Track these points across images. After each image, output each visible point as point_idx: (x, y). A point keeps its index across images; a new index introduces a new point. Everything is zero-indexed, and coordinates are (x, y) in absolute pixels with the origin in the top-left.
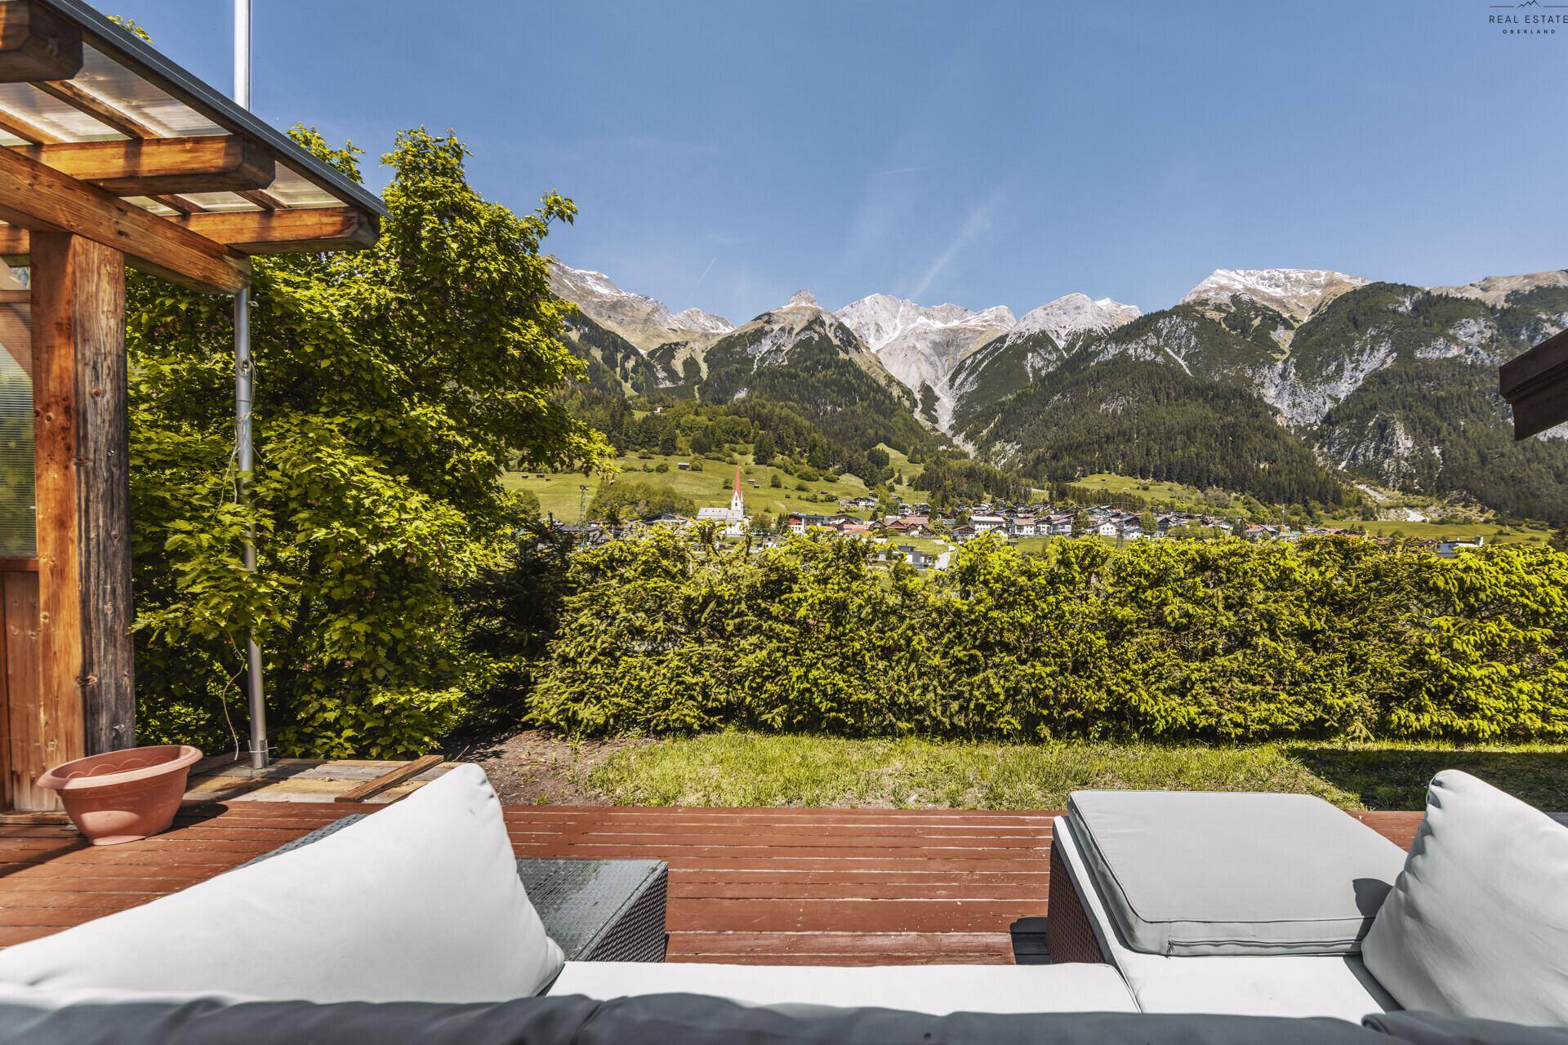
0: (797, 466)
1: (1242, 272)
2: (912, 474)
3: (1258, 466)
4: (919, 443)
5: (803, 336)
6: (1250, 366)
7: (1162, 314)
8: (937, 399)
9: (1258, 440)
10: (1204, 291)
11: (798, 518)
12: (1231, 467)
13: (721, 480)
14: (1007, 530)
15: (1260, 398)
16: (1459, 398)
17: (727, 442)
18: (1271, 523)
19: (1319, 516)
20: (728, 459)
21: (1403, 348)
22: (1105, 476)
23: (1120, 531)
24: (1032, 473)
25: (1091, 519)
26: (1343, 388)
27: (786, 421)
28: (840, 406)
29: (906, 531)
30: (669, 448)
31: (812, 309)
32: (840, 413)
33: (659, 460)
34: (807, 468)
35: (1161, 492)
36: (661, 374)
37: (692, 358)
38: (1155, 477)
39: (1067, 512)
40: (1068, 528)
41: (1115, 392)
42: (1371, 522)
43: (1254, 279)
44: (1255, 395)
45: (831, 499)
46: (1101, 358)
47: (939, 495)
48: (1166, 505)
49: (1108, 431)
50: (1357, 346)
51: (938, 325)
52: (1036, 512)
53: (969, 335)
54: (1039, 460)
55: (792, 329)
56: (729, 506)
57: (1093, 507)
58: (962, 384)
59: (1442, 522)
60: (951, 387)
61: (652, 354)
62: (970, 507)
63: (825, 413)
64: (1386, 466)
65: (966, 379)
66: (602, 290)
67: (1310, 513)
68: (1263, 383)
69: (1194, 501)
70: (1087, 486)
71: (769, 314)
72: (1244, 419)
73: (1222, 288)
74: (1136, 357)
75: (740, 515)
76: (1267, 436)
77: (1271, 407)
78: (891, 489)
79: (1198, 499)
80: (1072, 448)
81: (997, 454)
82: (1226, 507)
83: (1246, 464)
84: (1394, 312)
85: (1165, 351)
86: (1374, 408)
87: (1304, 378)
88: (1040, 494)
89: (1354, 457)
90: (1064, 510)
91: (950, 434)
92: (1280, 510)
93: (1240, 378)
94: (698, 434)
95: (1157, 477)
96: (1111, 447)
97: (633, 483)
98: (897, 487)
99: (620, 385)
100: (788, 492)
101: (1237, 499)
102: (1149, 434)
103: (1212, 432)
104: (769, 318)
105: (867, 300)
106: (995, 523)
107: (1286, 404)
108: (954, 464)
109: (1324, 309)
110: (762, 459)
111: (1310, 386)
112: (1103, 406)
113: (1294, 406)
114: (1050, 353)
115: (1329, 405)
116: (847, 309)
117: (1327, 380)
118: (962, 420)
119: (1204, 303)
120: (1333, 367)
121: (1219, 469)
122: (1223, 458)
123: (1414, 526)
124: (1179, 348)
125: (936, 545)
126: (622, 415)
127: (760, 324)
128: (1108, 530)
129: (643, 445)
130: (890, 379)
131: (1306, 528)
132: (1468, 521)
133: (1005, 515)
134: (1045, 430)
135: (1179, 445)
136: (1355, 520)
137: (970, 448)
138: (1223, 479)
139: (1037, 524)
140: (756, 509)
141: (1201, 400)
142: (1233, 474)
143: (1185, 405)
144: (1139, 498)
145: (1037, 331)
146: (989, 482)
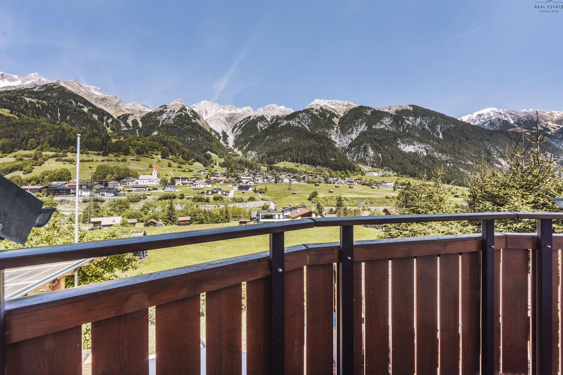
0: (178, 159)
1: (323, 100)
2: (220, 162)
3: (331, 159)
4: (221, 151)
5: (179, 114)
6: (327, 129)
7: (300, 112)
8: (228, 136)
9: (330, 151)
10: (312, 105)
11: (179, 178)
12: (323, 159)
13: (148, 164)
14: (253, 181)
15: (330, 139)
16: (385, 140)
17: (150, 150)
18: (336, 177)
19: (349, 175)
20: (150, 157)
21: (369, 126)
22: (285, 162)
23: (290, 180)
24: (261, 161)
25: (280, 177)
26: (353, 136)
27: (173, 143)
28: (193, 138)
29: (218, 182)
30: (127, 153)
31: (182, 104)
32: (193, 140)
33: (122, 157)
34: (181, 160)
35: (303, 168)
36: (123, 125)
37: (135, 119)
39: (273, 175)
40: (273, 180)
41: (286, 136)
42: (364, 176)
43: (327, 102)
45: (191, 171)
46: (282, 125)
47: (230, 169)
48: (304, 172)
49: (285, 148)
50: (357, 124)
51: (227, 112)
52: (263, 175)
53: (238, 115)
54: (263, 157)
55: (174, 111)
56: (151, 174)
57: (281, 173)
58: (236, 132)
59: (383, 176)
60: (233, 132)
61: (119, 117)
62: (240, 173)
63: (188, 140)
64: (367, 159)
65: (237, 130)
66: (98, 93)
67: (347, 174)
68: (331, 134)
69: (313, 170)
70: (279, 166)
71: (166, 105)
72: (326, 145)
73: (317, 105)
74: (293, 125)
75: (156, 178)
76: (333, 150)
77: (334, 141)
78: (213, 167)
79: (314, 170)
80: (273, 153)
81: (249, 155)
82: (323, 172)
83: (327, 159)
84: (366, 114)
85: (301, 123)
86: (362, 142)
87: (342, 133)
88: (264, 168)
89: (358, 157)
90: (272, 174)
91: (233, 148)
92: (338, 173)
93: (324, 132)
94: (138, 148)
95: (301, 163)
96: (286, 153)
97: (112, 166)
98: (215, 166)
99: (105, 128)
100: (175, 169)
101: (325, 169)
102: (298, 149)
103: (317, 149)
104: (165, 107)
105: (202, 102)
106: (249, 179)
107: (338, 140)
108: (235, 158)
109: (347, 113)
110: (164, 156)
111: (344, 135)
112: (283, 140)
113: (340, 141)
114: (265, 122)
115: (350, 141)
116: (194, 105)
117: (349, 133)
118: (237, 143)
119: (312, 109)
120: (350, 130)
121: (319, 160)
122: (320, 157)
123: (375, 177)
124: (306, 123)
125: (229, 187)
126: (107, 141)
127: (162, 109)
128: (286, 181)
129: (116, 151)
130: (211, 129)
131: (345, 178)
132: (389, 176)
133: (252, 176)
134: (265, 147)
135: (307, 153)
136: (360, 176)
137: (240, 153)
138: (321, 163)
139: (263, 179)
140: (162, 175)
141: (313, 139)
142: (324, 162)
143: (308, 140)
144: (296, 169)
145: (261, 115)
146: (247, 164)
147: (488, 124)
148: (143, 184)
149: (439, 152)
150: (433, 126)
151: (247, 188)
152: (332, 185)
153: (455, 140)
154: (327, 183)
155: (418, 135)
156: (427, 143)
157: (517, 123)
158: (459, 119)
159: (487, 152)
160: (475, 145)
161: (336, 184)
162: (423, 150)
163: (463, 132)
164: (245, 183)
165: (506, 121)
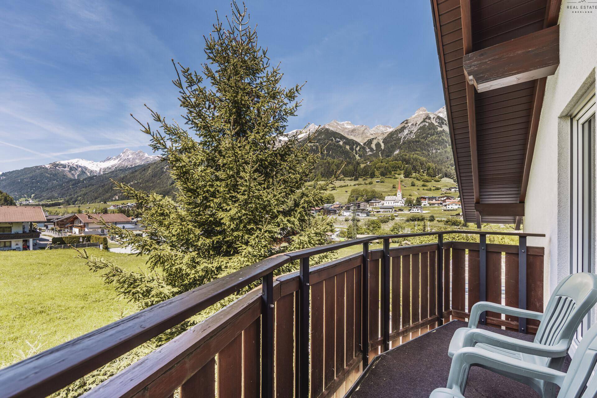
0: (422, 177)
5: (421, 125)
11: (425, 198)
13: (392, 185)
17: (393, 171)
20: (393, 177)
27: (416, 160)
28: (439, 150)
30: (373, 176)
31: (424, 114)
32: (440, 153)
33: (369, 180)
34: (426, 177)
36: (368, 150)
37: (378, 142)
45: (438, 189)
55: (417, 123)
56: (396, 195)
61: (364, 144)
63: (432, 153)
66: (349, 127)
71: (407, 120)
75: (400, 198)
94: (382, 170)
97: (362, 189)
99: (355, 156)
100: (418, 188)
104: (407, 122)
110: (407, 175)
126: (357, 167)
127: (403, 125)
129: (364, 175)
140: (406, 195)
148: (388, 205)
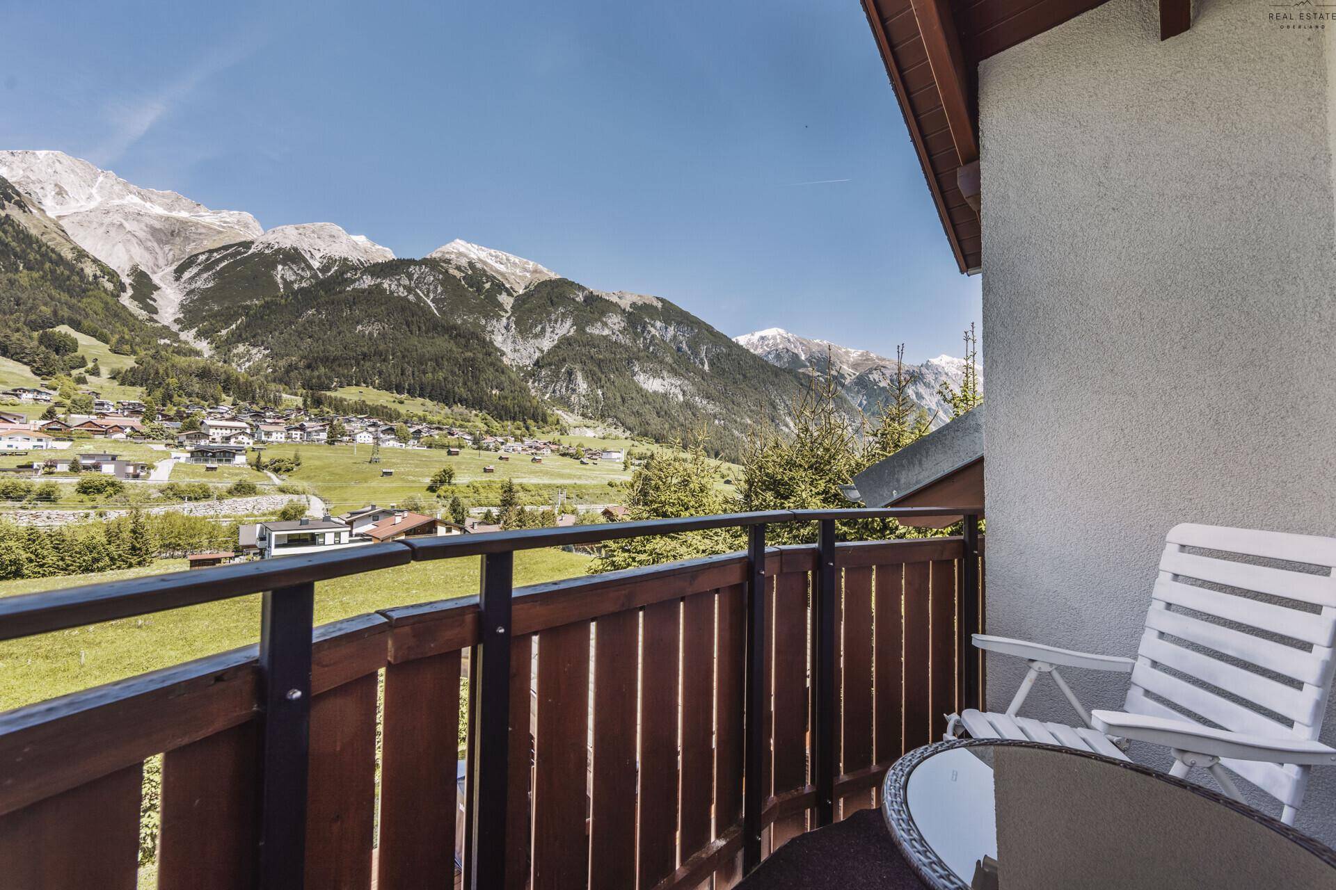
1: (476, 246)
2: (116, 366)
3: (491, 392)
6: (484, 317)
7: (412, 262)
8: (157, 288)
9: (490, 373)
10: (448, 253)
12: (471, 390)
14: (252, 435)
15: (491, 342)
16: (610, 361)
18: (501, 435)
19: (534, 431)
21: (580, 325)
22: (363, 388)
23: (376, 438)
24: (284, 379)
25: (347, 427)
26: (545, 344)
29: (106, 433)
35: (415, 406)
38: (408, 393)
39: (323, 420)
40: (324, 436)
41: (371, 317)
42: (565, 436)
43: (485, 254)
44: (488, 339)
46: (357, 286)
47: (158, 393)
48: (419, 418)
49: (365, 349)
50: (553, 317)
51: (159, 210)
52: (287, 418)
53: (203, 231)
54: (291, 368)
57: (350, 416)
58: (192, 278)
59: (604, 438)
60: (177, 279)
62: (202, 408)
64: (572, 399)
65: (198, 274)
67: (527, 429)
68: (493, 331)
69: (443, 415)
70: (344, 396)
72: (480, 356)
73: (460, 254)
74: (390, 291)
76: (497, 371)
77: (497, 349)
78: (81, 380)
79: (446, 414)
80: (326, 360)
81: (240, 356)
82: (469, 421)
83: (482, 389)
84: (574, 300)
85: (416, 292)
86: (564, 360)
87: (520, 332)
88: (292, 400)
89: (554, 391)
90: (321, 418)
91: (175, 328)
92: (508, 426)
93: (476, 324)
95: (411, 393)
96: (368, 364)
98: (89, 378)
101: (476, 415)
102: (404, 357)
103: (456, 363)
105: (41, 153)
106: (236, 428)
107: (509, 349)
108: (181, 361)
109: (532, 287)
111: (525, 339)
112: (359, 327)
113: (515, 351)
114: (303, 270)
115: (538, 354)
117: (536, 336)
118: (191, 315)
119: (448, 261)
120: (539, 328)
121: (462, 391)
122: (465, 383)
123: (589, 439)
124: (428, 292)
125: (152, 451)
128: (365, 438)
130: (81, 254)
131: (524, 439)
132: (617, 438)
133: (250, 420)
134: (298, 340)
135: (429, 369)
136: (556, 435)
137: (204, 346)
138: (466, 400)
139: (288, 430)
141: (446, 336)
142: (473, 396)
143: (433, 338)
144: (395, 410)
145: (289, 246)
146: (229, 384)
147: (773, 356)
149: (703, 397)
150: (694, 345)
151: (227, 455)
152: (492, 453)
153: (728, 378)
154: (479, 448)
155: (669, 359)
156: (685, 378)
157: (810, 362)
158: (734, 340)
159: (771, 404)
160: (756, 389)
161: (501, 453)
162: (677, 391)
163: (739, 364)
164: (218, 439)
165: (796, 354)
